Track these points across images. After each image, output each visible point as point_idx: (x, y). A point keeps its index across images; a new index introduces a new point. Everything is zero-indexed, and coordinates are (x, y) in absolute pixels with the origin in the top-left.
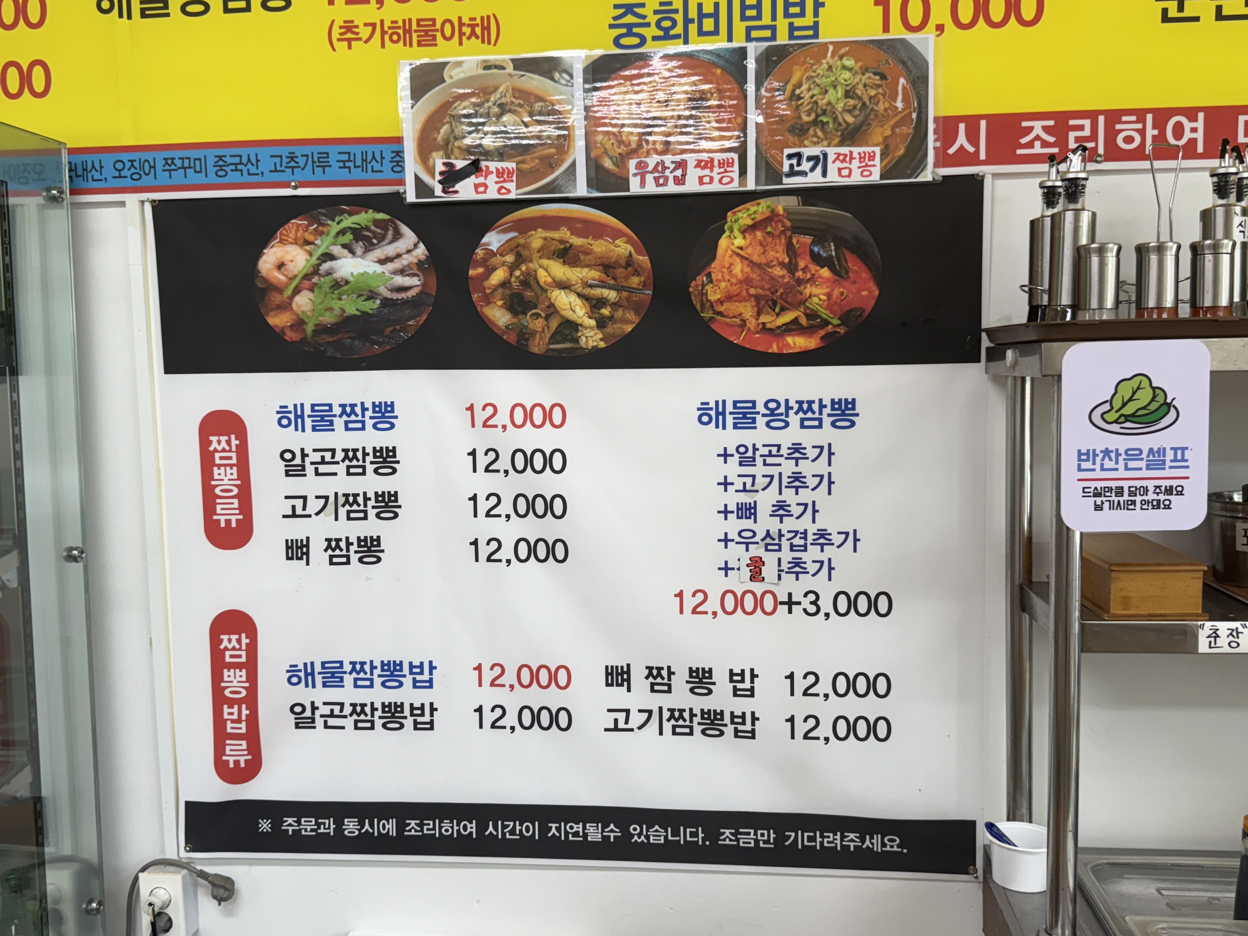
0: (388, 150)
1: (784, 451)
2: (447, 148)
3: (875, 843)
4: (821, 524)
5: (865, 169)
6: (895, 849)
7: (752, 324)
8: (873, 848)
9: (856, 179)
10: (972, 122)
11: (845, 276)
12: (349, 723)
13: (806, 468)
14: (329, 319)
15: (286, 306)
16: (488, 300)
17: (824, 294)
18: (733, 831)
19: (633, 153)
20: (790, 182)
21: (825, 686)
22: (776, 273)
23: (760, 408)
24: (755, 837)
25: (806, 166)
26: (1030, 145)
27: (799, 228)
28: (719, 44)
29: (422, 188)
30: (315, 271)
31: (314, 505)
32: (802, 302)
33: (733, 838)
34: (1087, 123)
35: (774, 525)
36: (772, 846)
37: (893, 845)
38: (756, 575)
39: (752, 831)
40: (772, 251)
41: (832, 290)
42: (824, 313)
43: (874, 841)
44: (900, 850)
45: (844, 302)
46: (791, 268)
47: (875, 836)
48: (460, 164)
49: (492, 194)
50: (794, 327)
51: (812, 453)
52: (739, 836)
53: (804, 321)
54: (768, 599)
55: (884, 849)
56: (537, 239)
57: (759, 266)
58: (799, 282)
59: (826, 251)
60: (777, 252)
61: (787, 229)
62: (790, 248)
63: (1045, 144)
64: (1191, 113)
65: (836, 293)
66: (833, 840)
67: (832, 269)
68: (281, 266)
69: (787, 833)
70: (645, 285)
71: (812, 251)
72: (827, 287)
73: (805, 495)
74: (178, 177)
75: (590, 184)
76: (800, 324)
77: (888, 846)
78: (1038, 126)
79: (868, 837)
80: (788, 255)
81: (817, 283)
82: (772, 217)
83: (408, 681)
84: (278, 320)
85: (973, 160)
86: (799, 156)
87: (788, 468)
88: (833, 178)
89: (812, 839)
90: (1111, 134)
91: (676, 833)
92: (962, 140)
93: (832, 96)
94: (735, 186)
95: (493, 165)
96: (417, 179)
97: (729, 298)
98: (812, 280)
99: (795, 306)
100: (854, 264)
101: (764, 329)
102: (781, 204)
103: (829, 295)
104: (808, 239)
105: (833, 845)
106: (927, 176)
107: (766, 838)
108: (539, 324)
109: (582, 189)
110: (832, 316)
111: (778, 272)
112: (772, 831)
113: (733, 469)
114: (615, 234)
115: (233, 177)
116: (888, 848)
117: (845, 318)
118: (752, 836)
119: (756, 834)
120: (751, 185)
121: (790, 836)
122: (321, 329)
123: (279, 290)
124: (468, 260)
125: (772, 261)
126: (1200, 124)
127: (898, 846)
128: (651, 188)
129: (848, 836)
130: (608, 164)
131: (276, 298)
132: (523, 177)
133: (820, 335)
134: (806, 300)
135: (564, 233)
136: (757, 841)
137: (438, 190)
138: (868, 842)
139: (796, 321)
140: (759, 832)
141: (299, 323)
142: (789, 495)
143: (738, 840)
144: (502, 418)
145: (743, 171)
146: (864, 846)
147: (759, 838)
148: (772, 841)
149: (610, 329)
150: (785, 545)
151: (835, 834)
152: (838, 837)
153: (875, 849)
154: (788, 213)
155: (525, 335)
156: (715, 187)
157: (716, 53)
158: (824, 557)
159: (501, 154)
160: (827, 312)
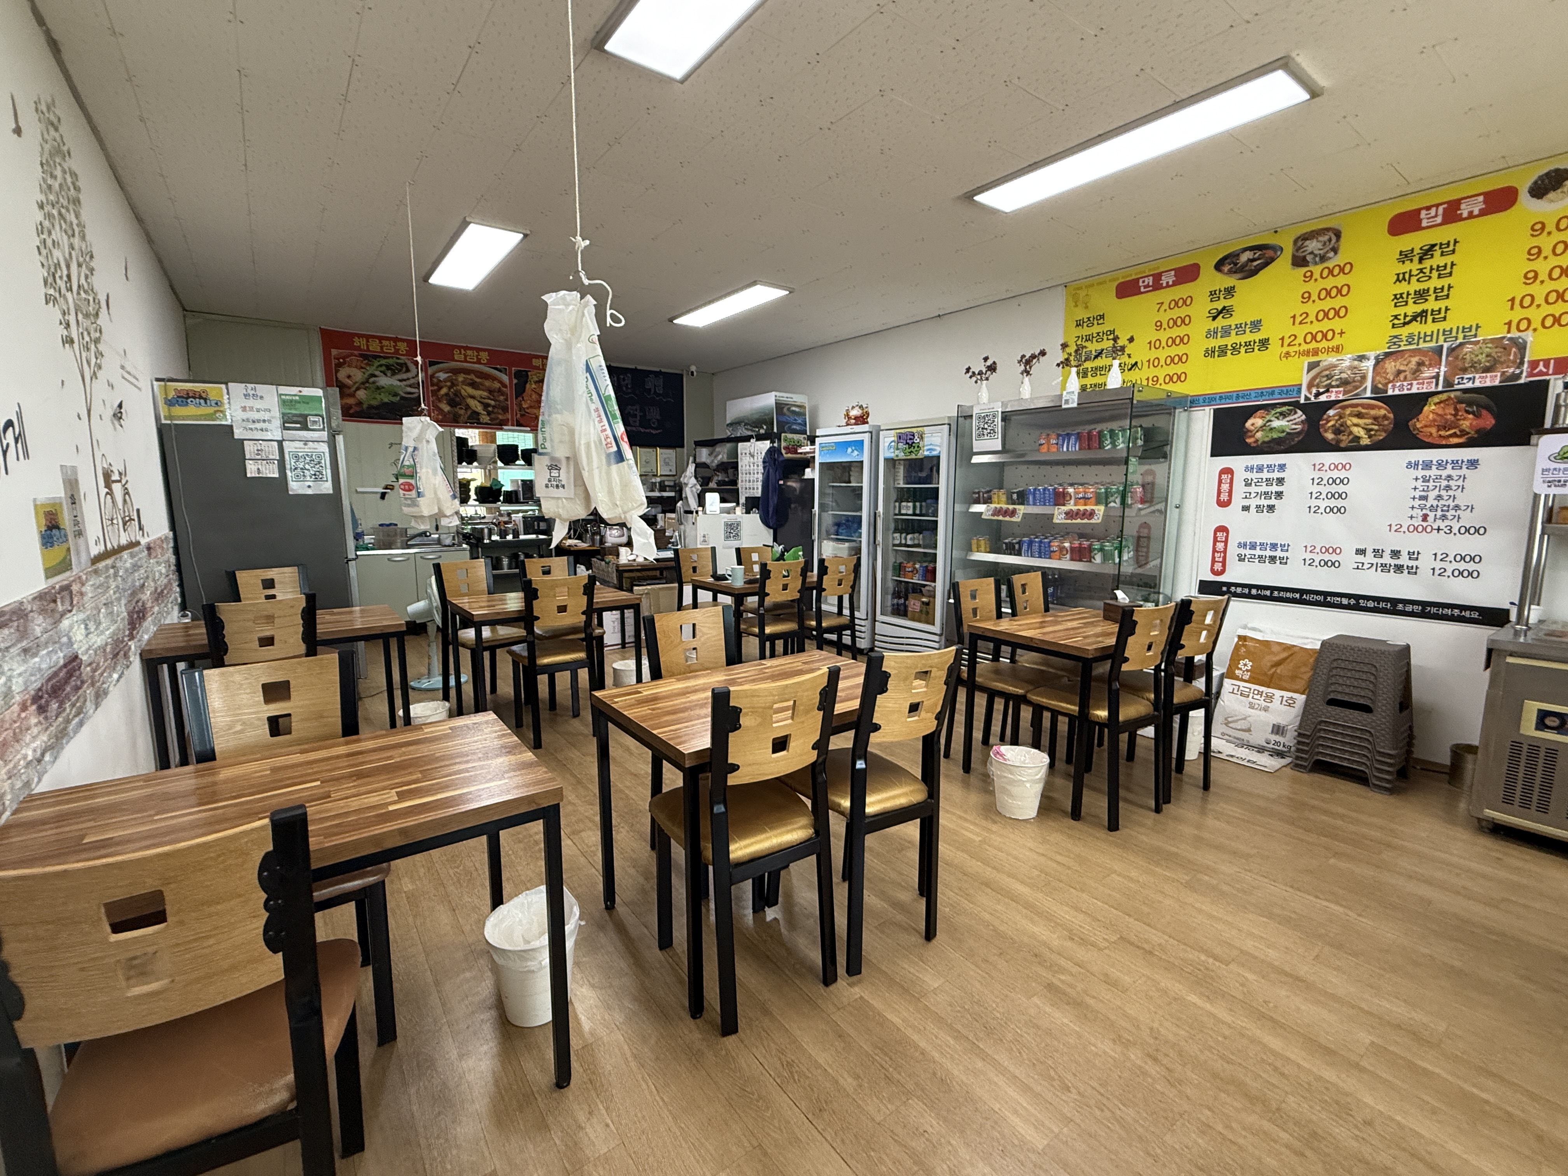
0: (1296, 388)
1: (1443, 477)
2: (1318, 386)
3: (1467, 614)
4: (1456, 502)
5: (1492, 381)
6: (1476, 617)
7: (1435, 434)
9: (1488, 384)
10: (1547, 361)
11: (1480, 417)
12: (1257, 561)
13: (1452, 483)
14: (1267, 439)
15: (1253, 436)
16: (1326, 431)
17: (1469, 424)
18: (1403, 605)
19: (1389, 382)
20: (1456, 387)
21: (1450, 558)
23: (1434, 463)
25: (1465, 381)
27: (1461, 402)
28: (1433, 344)
29: (1307, 398)
30: (1265, 425)
31: (1253, 495)
32: (1458, 427)
33: (1403, 608)
35: (1435, 503)
37: (1475, 615)
38: (1425, 520)
40: (1447, 410)
41: (1473, 422)
42: (1467, 430)
44: (1478, 617)
45: (1478, 426)
46: (1455, 415)
47: (1467, 611)
48: (1321, 390)
49: (1333, 398)
50: (1454, 435)
51: (1456, 478)
52: (1405, 607)
53: (1458, 433)
54: (1429, 528)
56: (1348, 411)
57: (1440, 415)
58: (1458, 420)
59: (1472, 409)
60: (1450, 410)
61: (1455, 402)
62: (1456, 409)
65: (1475, 423)
67: (1474, 415)
68: (1253, 425)
69: (1427, 608)
70: (1390, 423)
71: (1466, 410)
72: (1471, 421)
73: (1451, 493)
74: (1223, 401)
75: (1372, 393)
79: (1463, 611)
80: (1455, 411)
81: (1466, 420)
82: (1449, 398)
83: (1279, 549)
84: (1249, 441)
85: (1547, 374)
86: (1462, 378)
87: (1444, 483)
88: (1477, 384)
89: (1438, 610)
91: (1378, 604)
92: (1541, 367)
93: (1480, 357)
94: (1433, 390)
95: (1334, 390)
96: (1306, 396)
97: (1426, 426)
98: (1464, 419)
99: (1455, 428)
100: (1484, 413)
101: (1440, 436)
102: (1452, 395)
103: (1471, 424)
104: (1464, 405)
105: (1447, 613)
106: (1522, 381)
107: (1417, 609)
108: (1344, 438)
109: (1368, 394)
110: (1471, 431)
111: (1449, 417)
112: (1420, 606)
113: (1419, 484)
114: (1380, 408)
115: (1241, 400)
116: (1471, 616)
117: (1477, 432)
118: (1411, 607)
120: (1440, 388)
122: (1264, 442)
123: (1251, 431)
124: (1321, 419)
125: (1447, 414)
127: (1478, 615)
128: (1397, 392)
130: (1380, 386)
131: (1250, 434)
132: (1345, 393)
133: (1465, 438)
134: (1461, 426)
135: (1360, 409)
137: (1313, 399)
138: (1463, 614)
139: (1455, 433)
140: (1415, 606)
141: (1257, 441)
142: (1443, 493)
144: (1326, 467)
145: (1437, 384)
147: (1414, 608)
148: (1420, 610)
149: (1374, 438)
150: (1439, 510)
151: (1448, 610)
152: (1450, 610)
153: (1466, 616)
154: (1456, 397)
155: (1339, 441)
156: (1425, 390)
157: (1431, 348)
158: (1457, 514)
159: (1338, 386)
160: (1469, 430)
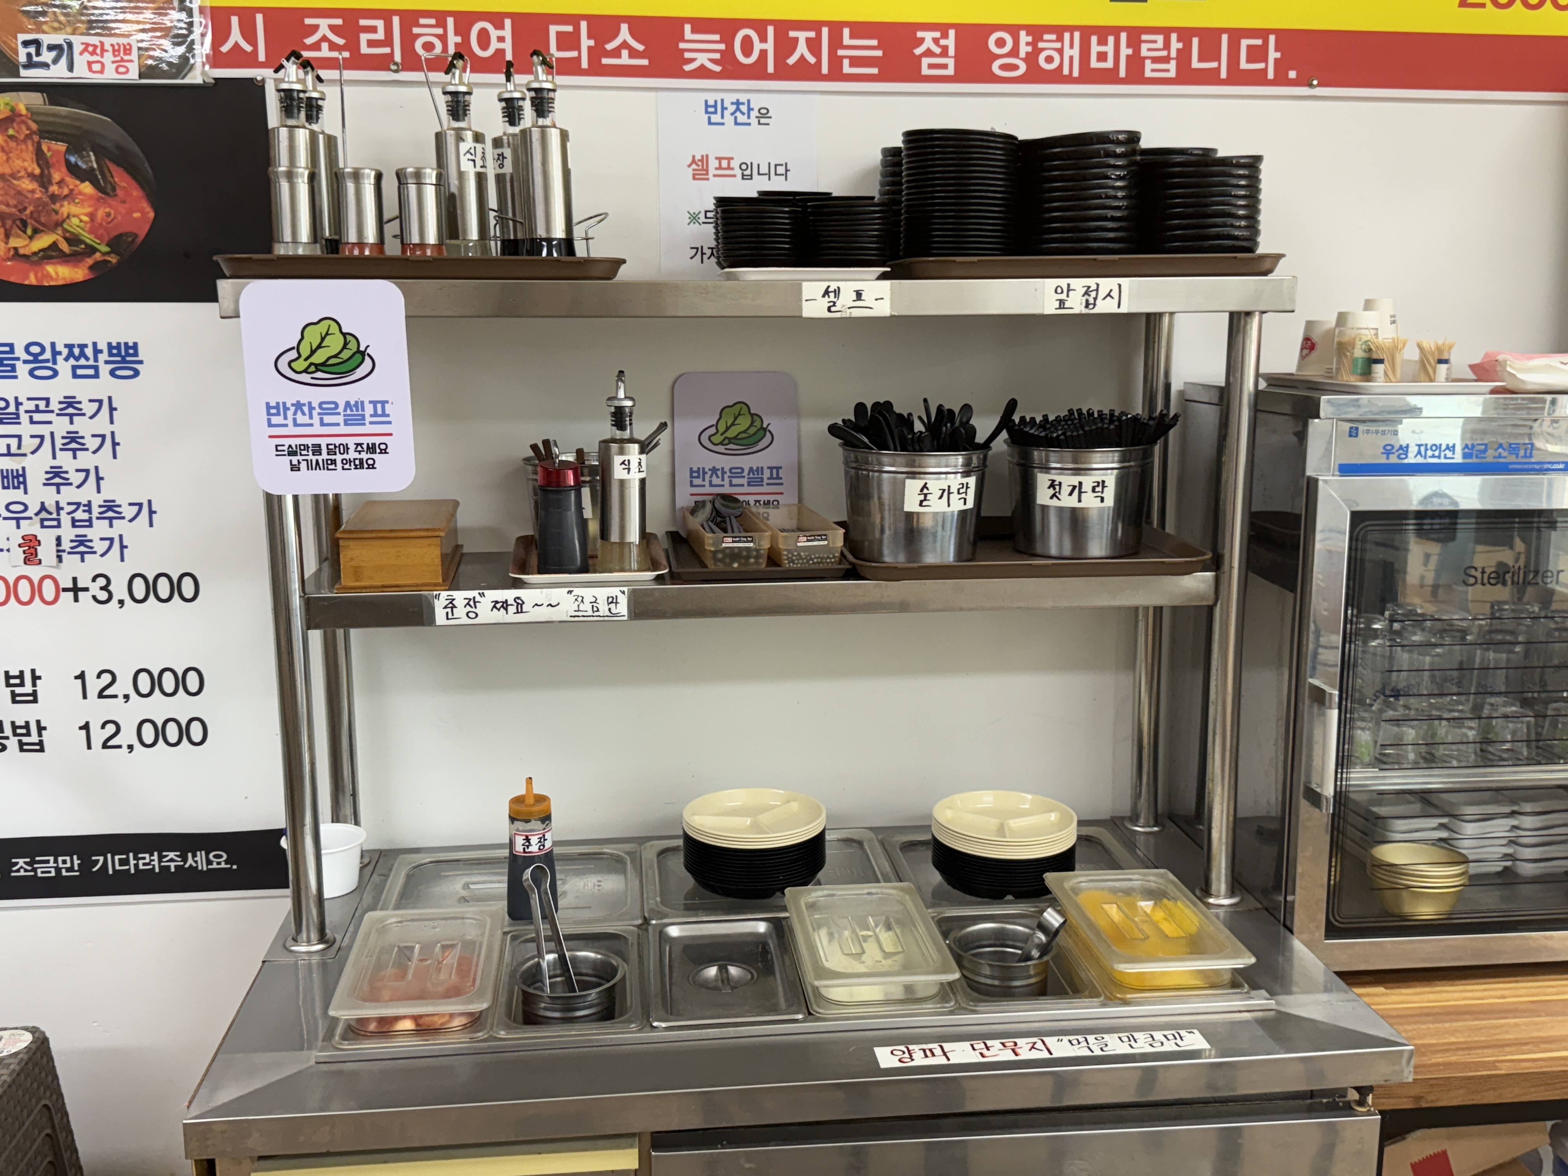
1: (55, 406)
3: (199, 860)
4: (107, 493)
5: (120, 64)
6: (223, 865)
8: (197, 867)
9: (110, 76)
10: (247, 15)
11: (111, 193)
13: (82, 426)
17: (86, 215)
18: (28, 860)
20: (30, 75)
21: (123, 686)
22: (24, 186)
23: (20, 352)
24: (55, 865)
25: (47, 56)
26: (316, 47)
27: (48, 132)
32: (59, 224)
33: (29, 868)
34: (380, 24)
35: (50, 496)
36: (77, 874)
37: (220, 861)
38: (31, 555)
39: (52, 859)
40: (18, 159)
41: (96, 210)
42: (88, 238)
43: (198, 858)
44: (229, 866)
45: (111, 225)
46: (43, 180)
47: (198, 853)
50: (51, 254)
51: (89, 408)
52: (36, 866)
53: (64, 246)
54: (48, 586)
55: (210, 867)
58: (54, 198)
59: (86, 163)
60: (24, 160)
61: (33, 133)
62: (39, 155)
63: (333, 47)
64: (497, 19)
65: (101, 213)
66: (150, 861)
67: (95, 183)
69: (94, 858)
71: (68, 163)
72: (90, 206)
73: (85, 460)
76: (61, 251)
77: (215, 864)
78: (324, 24)
79: (190, 855)
80: (39, 165)
81: (77, 201)
82: (13, 117)
85: (251, 60)
86: (37, 43)
87: (61, 426)
88: (82, 73)
89: (123, 862)
90: (408, 40)
92: (236, 36)
98: (70, 196)
99: (52, 228)
100: (120, 178)
101: (17, 254)
102: (22, 102)
103: (92, 216)
104: (61, 147)
105: (150, 867)
106: (195, 78)
107: (68, 865)
110: (98, 241)
111: (27, 185)
112: (75, 857)
116: (215, 866)
117: (115, 244)
118: (52, 864)
119: (56, 861)
121: (98, 861)
125: (19, 172)
126: (507, 32)
127: (226, 862)
129: (167, 856)
133: (87, 265)
134: (64, 221)
136: (58, 870)
138: (190, 861)
139: (54, 246)
140: (60, 859)
142: (65, 460)
143: (35, 870)
146: (187, 866)
147: (61, 865)
148: (76, 868)
150: (66, 520)
151: (152, 855)
152: (156, 857)
153: (200, 868)
154: (33, 113)
158: (113, 533)
160: (92, 237)
